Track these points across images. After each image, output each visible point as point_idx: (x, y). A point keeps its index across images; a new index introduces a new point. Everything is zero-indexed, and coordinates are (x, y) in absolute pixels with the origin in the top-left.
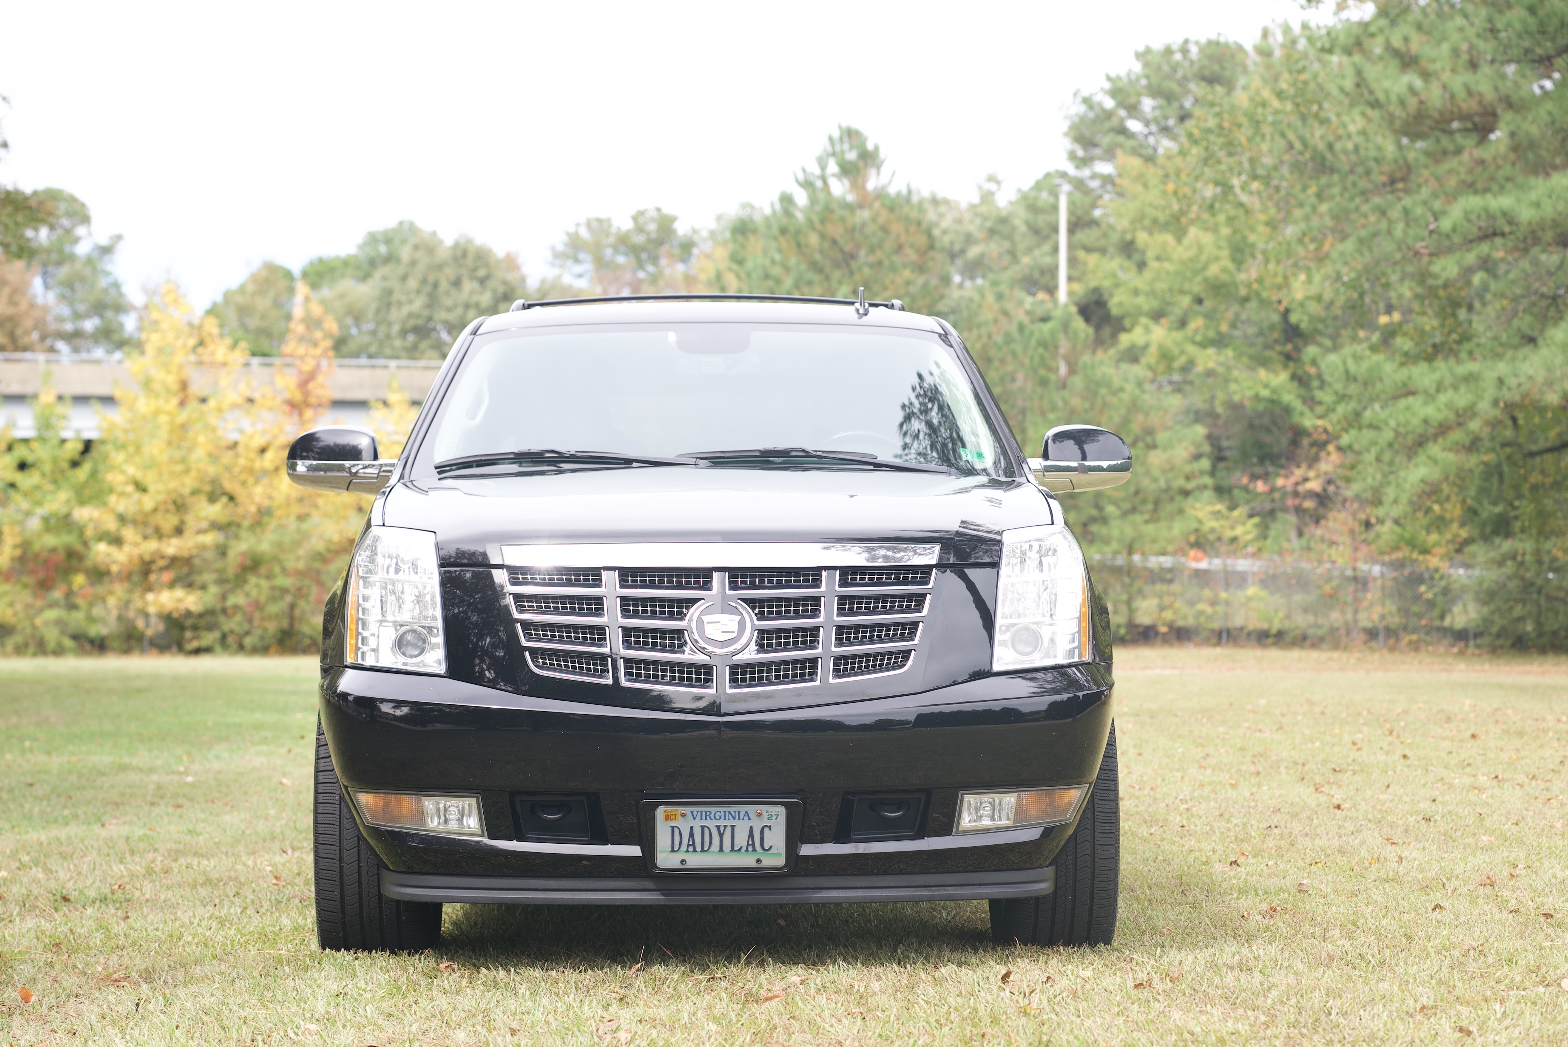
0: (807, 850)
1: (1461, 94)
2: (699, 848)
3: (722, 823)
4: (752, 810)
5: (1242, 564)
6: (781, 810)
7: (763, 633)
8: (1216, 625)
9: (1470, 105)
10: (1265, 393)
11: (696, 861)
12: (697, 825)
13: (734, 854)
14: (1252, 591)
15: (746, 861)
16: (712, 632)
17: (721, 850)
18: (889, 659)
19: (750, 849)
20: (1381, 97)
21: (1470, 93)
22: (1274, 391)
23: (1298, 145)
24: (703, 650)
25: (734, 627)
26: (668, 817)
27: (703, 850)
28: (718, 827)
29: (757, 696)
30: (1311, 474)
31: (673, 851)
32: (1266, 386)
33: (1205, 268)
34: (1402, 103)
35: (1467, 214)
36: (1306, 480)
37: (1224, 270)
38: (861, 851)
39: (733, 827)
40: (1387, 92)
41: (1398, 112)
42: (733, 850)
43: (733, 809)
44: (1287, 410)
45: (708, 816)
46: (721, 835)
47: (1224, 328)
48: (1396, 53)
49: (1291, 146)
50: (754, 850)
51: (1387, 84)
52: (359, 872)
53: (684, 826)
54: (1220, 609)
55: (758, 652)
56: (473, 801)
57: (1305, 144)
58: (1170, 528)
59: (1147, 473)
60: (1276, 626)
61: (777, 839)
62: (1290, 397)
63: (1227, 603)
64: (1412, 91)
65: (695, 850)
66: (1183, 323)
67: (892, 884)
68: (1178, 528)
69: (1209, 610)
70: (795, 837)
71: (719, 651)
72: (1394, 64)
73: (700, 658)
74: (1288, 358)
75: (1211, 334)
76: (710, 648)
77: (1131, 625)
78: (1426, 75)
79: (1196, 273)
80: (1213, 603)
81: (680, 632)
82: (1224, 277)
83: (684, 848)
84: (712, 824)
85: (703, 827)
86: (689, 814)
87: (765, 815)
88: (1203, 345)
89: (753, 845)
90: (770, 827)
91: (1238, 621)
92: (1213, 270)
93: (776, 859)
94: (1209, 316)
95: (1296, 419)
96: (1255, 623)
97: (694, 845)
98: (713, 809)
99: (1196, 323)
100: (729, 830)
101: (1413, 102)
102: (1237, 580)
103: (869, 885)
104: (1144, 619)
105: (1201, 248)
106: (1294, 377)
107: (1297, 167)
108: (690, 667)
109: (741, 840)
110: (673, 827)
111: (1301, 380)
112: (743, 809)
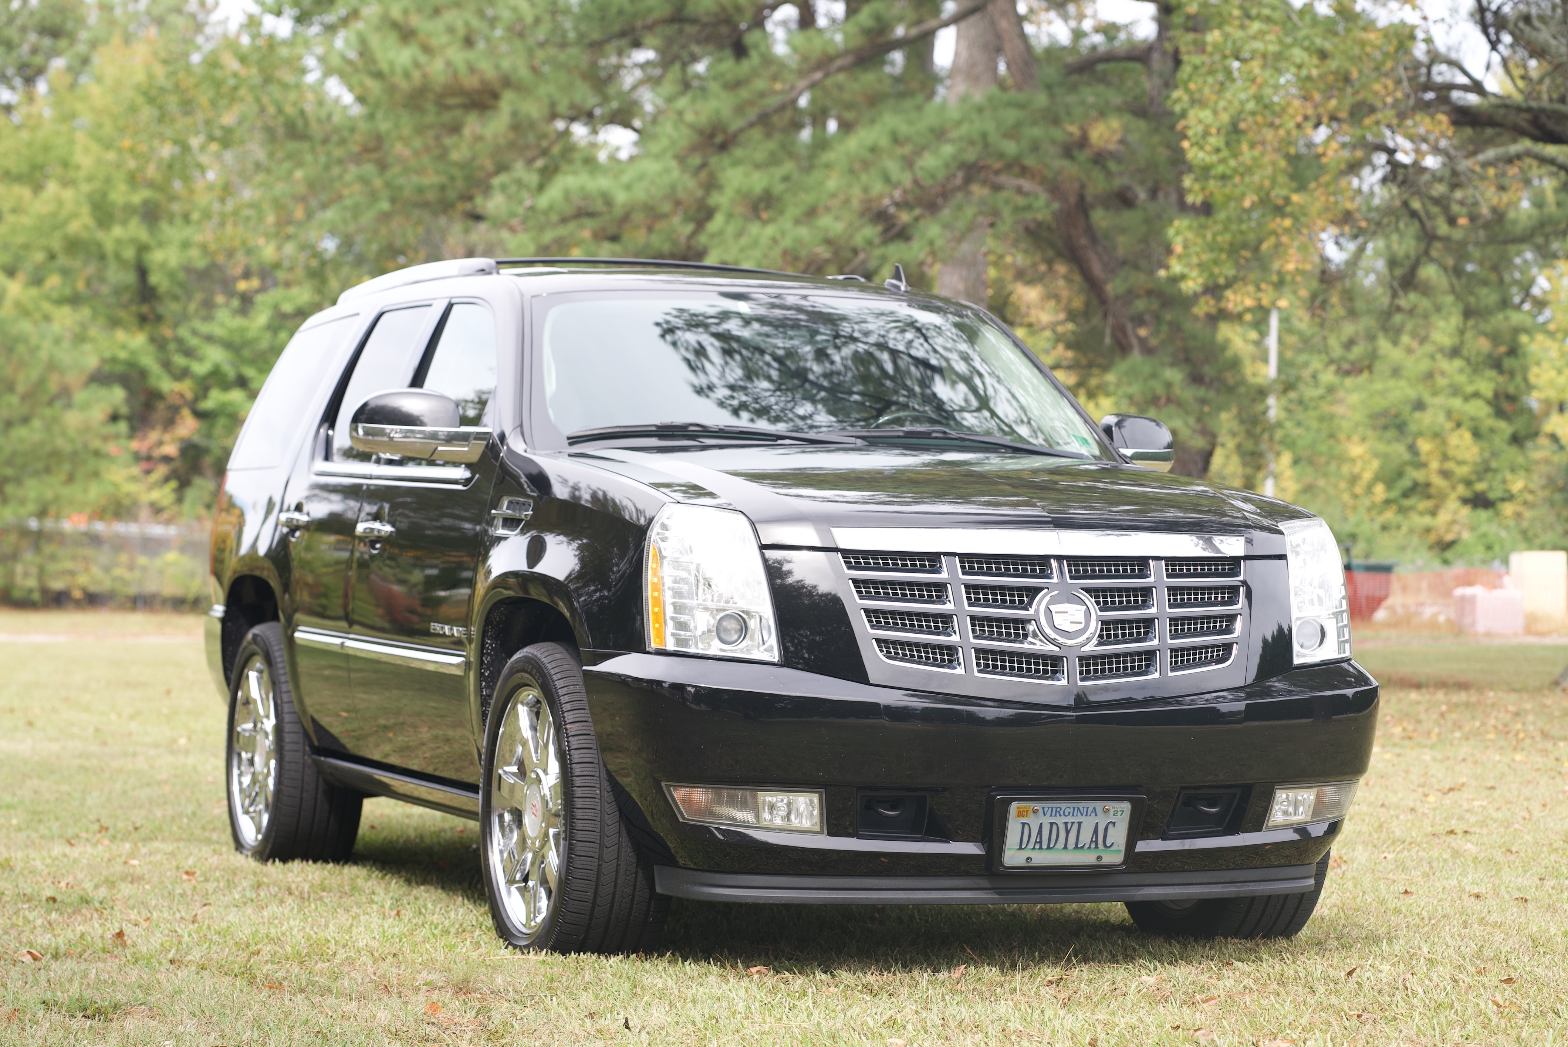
0: (1142, 846)
1: (463, 70)
2: (1045, 846)
3: (1070, 819)
4: (1099, 805)
5: (157, 530)
6: (1126, 806)
7: (1106, 624)
8: (132, 590)
9: (471, 82)
10: (123, 355)
11: (1041, 858)
12: (1046, 821)
13: (1076, 851)
14: (171, 556)
15: (1087, 858)
16: (1061, 622)
17: (1065, 847)
18: (1213, 652)
19: (1093, 846)
20: (384, 66)
21: (472, 70)
22: (133, 353)
23: (271, 110)
24: (1053, 642)
25: (1081, 617)
26: (1020, 814)
27: (1049, 848)
28: (1066, 823)
29: (1105, 688)
30: (167, 437)
31: (1020, 848)
32: (124, 347)
33: (65, 223)
34: (407, 75)
35: (567, 195)
36: (160, 443)
37: (86, 227)
38: (1187, 847)
39: (1080, 823)
40: (392, 64)
41: (404, 85)
42: (1076, 847)
43: (1082, 805)
44: (143, 374)
45: (1058, 812)
46: (1068, 832)
47: (81, 286)
48: (395, 25)
49: (263, 110)
50: (1097, 847)
51: (391, 55)
52: (617, 871)
53: (1034, 822)
54: (137, 574)
55: (1100, 644)
56: (815, 798)
57: (280, 111)
58: (86, 491)
59: (64, 434)
60: (191, 596)
61: (1119, 836)
62: (149, 361)
63: (144, 569)
64: (417, 65)
65: (1041, 848)
66: (37, 281)
67: (1205, 881)
68: (95, 493)
69: (127, 575)
70: (1136, 832)
71: (1070, 642)
72: (393, 38)
73: (1051, 648)
74: (143, 320)
75: (67, 291)
76: (1061, 640)
77: (44, 591)
78: (427, 49)
79: (55, 228)
80: (131, 567)
81: (1024, 622)
82: (85, 235)
83: (1031, 846)
84: (1060, 821)
85: (1052, 824)
86: (1041, 811)
87: (1112, 811)
88: (60, 302)
89: (1096, 842)
90: (1114, 823)
91: (151, 587)
92: (74, 227)
93: (1115, 857)
94: (65, 273)
95: (153, 382)
96: (169, 589)
97: (1041, 842)
98: (1063, 805)
99: (54, 281)
100: (1075, 826)
101: (416, 75)
102: (152, 546)
103: (1185, 881)
104: (57, 585)
105: (60, 203)
106: (152, 340)
107: (270, 133)
108: (1037, 657)
109: (1086, 837)
110: (1023, 824)
111: (159, 344)
112: (1091, 805)
